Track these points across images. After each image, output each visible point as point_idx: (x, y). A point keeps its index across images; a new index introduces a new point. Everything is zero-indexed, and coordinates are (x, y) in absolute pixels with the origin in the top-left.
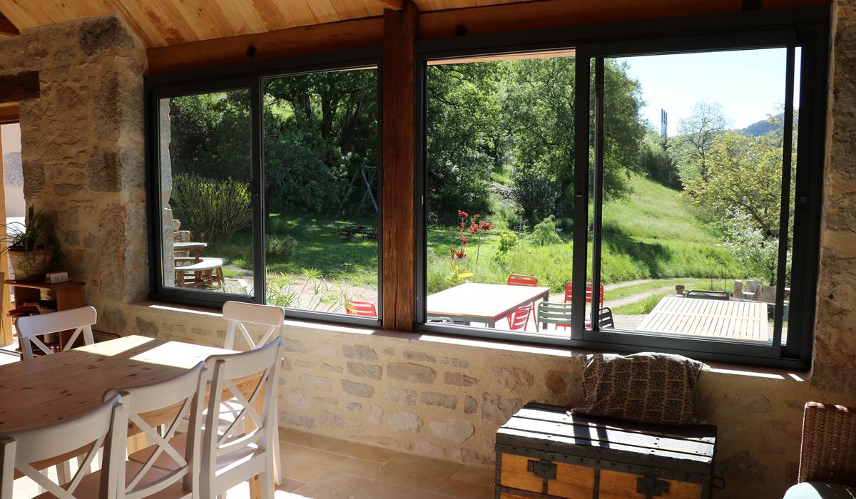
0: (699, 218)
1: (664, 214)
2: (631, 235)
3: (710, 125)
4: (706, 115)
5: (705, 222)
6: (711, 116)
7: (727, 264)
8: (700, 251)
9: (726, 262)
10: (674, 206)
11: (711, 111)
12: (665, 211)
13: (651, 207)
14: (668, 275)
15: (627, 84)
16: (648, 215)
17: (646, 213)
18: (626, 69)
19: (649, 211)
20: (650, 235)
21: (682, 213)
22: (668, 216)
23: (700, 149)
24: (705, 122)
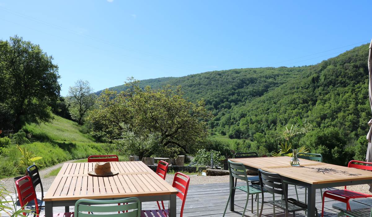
0: (81, 132)
1: (66, 130)
2: (54, 140)
3: (84, 90)
4: (82, 86)
5: (84, 133)
6: (84, 87)
7: (101, 151)
8: (89, 146)
9: (100, 150)
10: (69, 126)
11: (84, 84)
12: (66, 128)
13: (60, 127)
14: (80, 157)
15: (52, 66)
16: (59, 130)
17: (58, 129)
18: (51, 60)
19: (58, 128)
20: (62, 139)
21: (73, 129)
22: (68, 130)
23: (79, 101)
24: (81, 89)
